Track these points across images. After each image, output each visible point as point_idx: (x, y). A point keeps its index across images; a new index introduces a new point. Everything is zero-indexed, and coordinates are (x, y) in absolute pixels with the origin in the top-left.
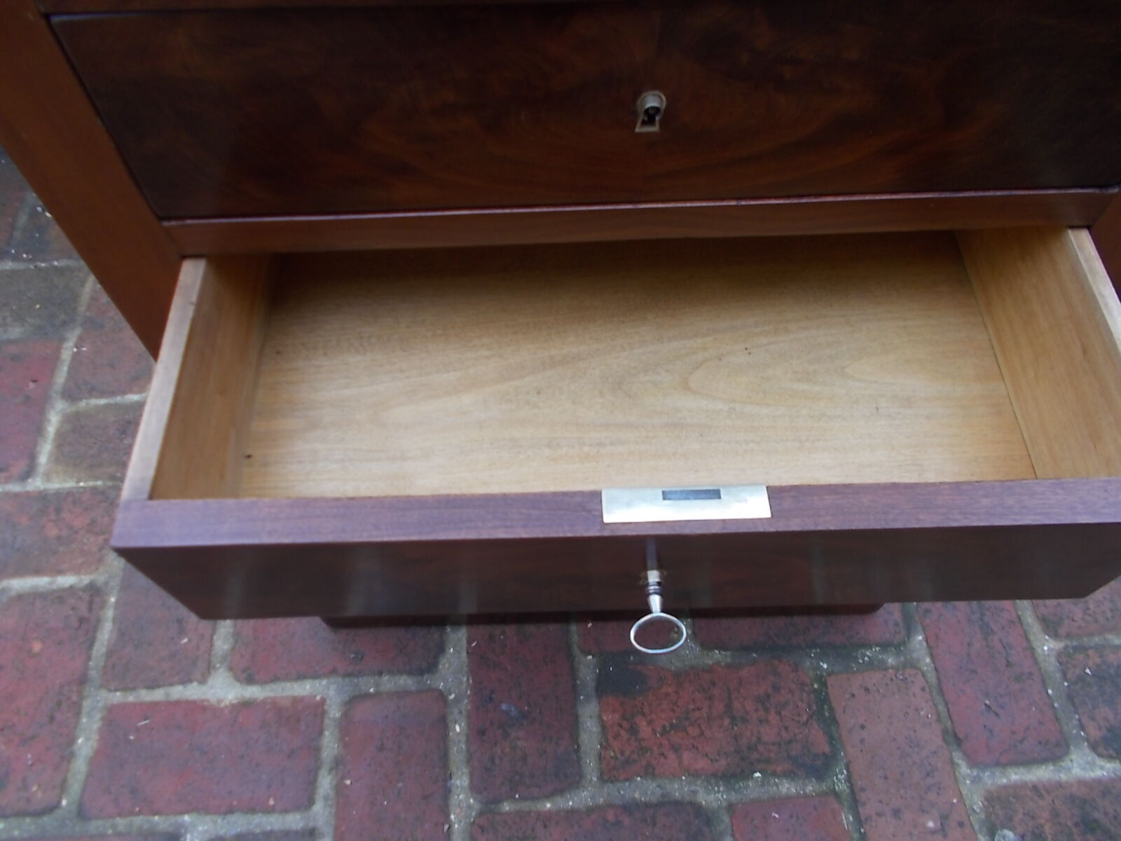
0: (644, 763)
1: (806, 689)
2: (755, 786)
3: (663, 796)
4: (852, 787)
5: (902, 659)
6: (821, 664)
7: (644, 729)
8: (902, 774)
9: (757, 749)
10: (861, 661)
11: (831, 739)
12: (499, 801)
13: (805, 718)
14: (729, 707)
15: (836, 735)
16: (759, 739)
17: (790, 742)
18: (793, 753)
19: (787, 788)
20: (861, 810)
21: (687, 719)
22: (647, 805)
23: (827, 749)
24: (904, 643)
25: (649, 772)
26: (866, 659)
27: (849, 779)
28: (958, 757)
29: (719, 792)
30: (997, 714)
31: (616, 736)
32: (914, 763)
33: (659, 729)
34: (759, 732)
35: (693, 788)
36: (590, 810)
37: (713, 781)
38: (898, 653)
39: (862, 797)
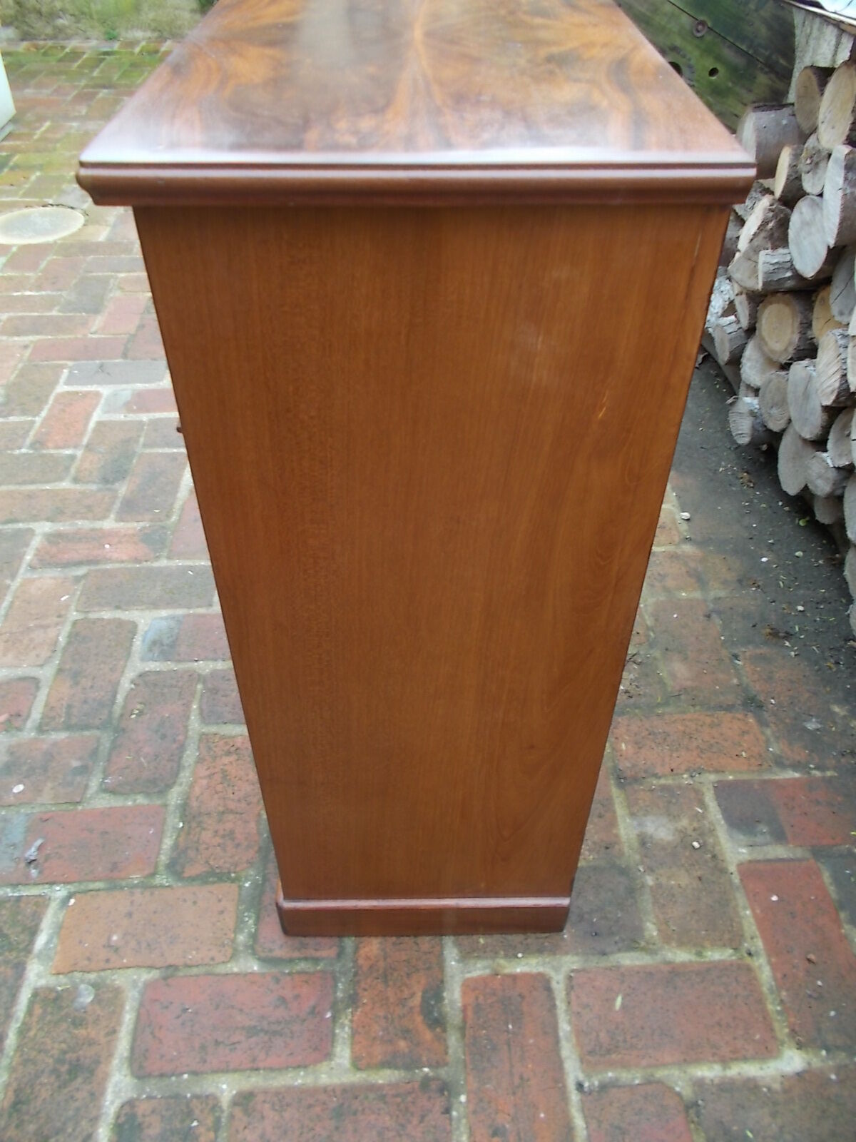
0: (207, 758)
1: (232, 868)
2: (175, 822)
3: (184, 767)
4: (156, 887)
5: (241, 948)
6: (249, 883)
7: (226, 760)
8: (154, 925)
9: (198, 827)
10: (246, 914)
11: (193, 879)
12: (204, 682)
13: (212, 863)
14: (232, 812)
15: (194, 883)
16: (204, 829)
17: (197, 850)
18: (189, 852)
19: (168, 843)
20: (139, 890)
21: (229, 785)
22: (181, 758)
23: (186, 875)
24: (254, 953)
25: (200, 760)
26: (247, 919)
27: (162, 886)
28: (155, 974)
29: (177, 800)
30: (178, 1017)
31: (226, 743)
32: (159, 937)
33: (226, 768)
34: (208, 830)
35: (184, 784)
36: (186, 727)
37: (185, 797)
38: (246, 946)
39: (147, 893)
